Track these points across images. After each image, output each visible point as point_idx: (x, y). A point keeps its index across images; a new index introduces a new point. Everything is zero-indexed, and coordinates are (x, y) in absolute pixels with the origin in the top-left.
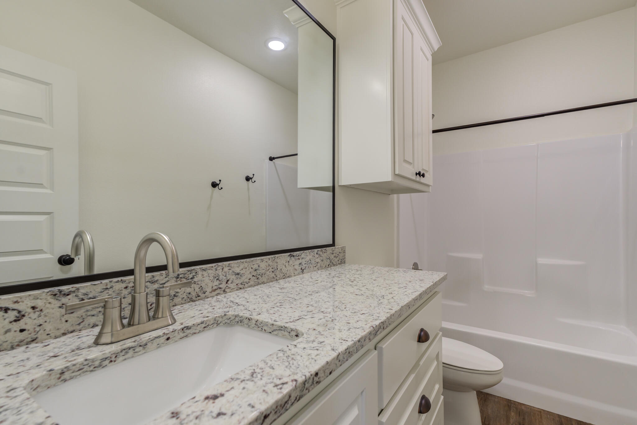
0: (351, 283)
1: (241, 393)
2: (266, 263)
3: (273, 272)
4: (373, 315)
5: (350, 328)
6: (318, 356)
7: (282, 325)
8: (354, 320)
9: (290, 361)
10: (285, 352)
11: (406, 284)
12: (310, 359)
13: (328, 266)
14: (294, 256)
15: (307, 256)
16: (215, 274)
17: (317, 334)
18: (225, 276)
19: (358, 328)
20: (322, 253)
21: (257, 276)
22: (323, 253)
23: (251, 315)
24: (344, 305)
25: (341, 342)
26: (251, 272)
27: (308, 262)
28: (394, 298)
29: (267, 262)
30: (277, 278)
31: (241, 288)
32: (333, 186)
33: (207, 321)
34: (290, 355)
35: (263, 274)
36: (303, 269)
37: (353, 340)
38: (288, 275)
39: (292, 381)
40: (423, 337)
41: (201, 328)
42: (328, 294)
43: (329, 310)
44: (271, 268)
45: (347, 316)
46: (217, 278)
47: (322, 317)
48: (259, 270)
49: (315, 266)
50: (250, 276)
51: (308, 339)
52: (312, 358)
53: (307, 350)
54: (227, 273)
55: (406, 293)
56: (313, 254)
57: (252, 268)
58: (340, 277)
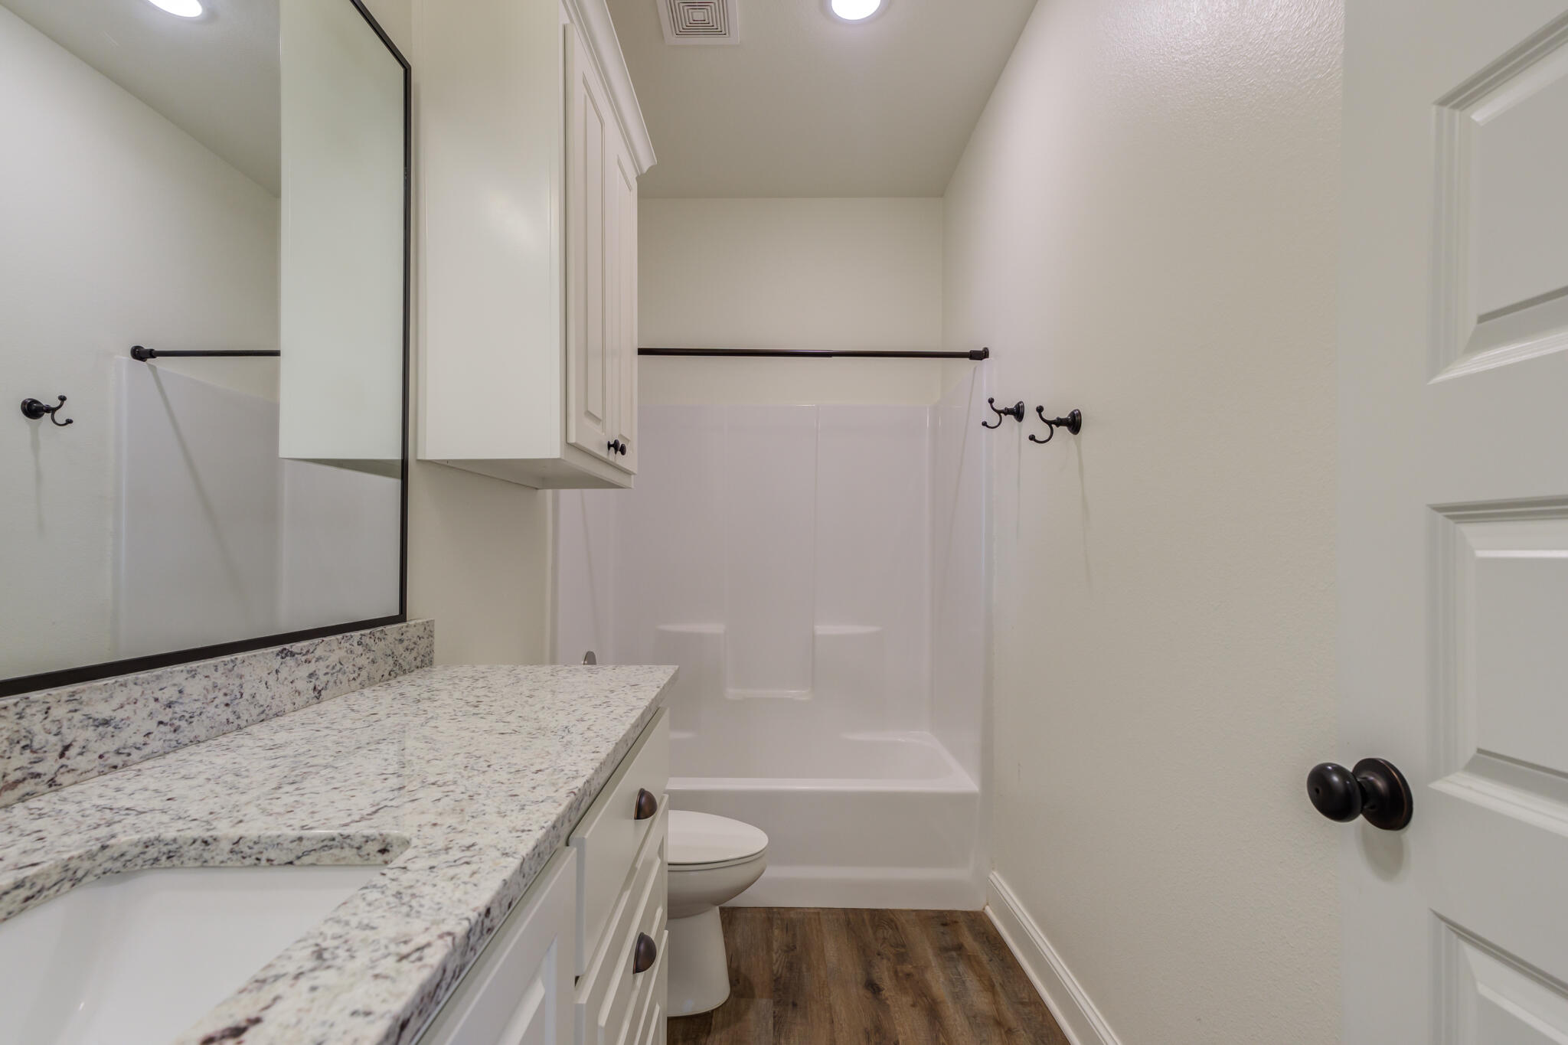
0: (476, 711)
1: (313, 1001)
2: (205, 682)
3: (227, 705)
4: (563, 770)
5: (524, 805)
6: (475, 875)
7: (334, 832)
8: (522, 786)
9: (410, 901)
10: (382, 887)
11: (606, 697)
12: (459, 885)
13: (390, 674)
14: (293, 654)
15: (331, 650)
16: (18, 731)
17: (449, 833)
18: (55, 735)
19: (542, 802)
20: (372, 641)
21: (174, 721)
22: (377, 641)
23: (208, 830)
24: (482, 759)
25: (518, 837)
26: (151, 713)
27: (333, 668)
28: (593, 728)
29: (206, 677)
30: (239, 722)
31: (115, 767)
32: (403, 461)
33: (36, 876)
34: (402, 890)
35: (195, 714)
36: (319, 688)
37: (544, 827)
38: (274, 711)
39: (441, 937)
40: (645, 807)
41: (14, 902)
42: (426, 742)
43: (449, 777)
44: (221, 695)
45: (502, 783)
46: (23, 743)
47: (439, 795)
48: (182, 704)
49: (354, 679)
50: (151, 726)
51: (429, 847)
52: (465, 883)
53: (442, 869)
54: (65, 724)
55: (612, 716)
56: (347, 645)
57: (156, 700)
58: (437, 698)
